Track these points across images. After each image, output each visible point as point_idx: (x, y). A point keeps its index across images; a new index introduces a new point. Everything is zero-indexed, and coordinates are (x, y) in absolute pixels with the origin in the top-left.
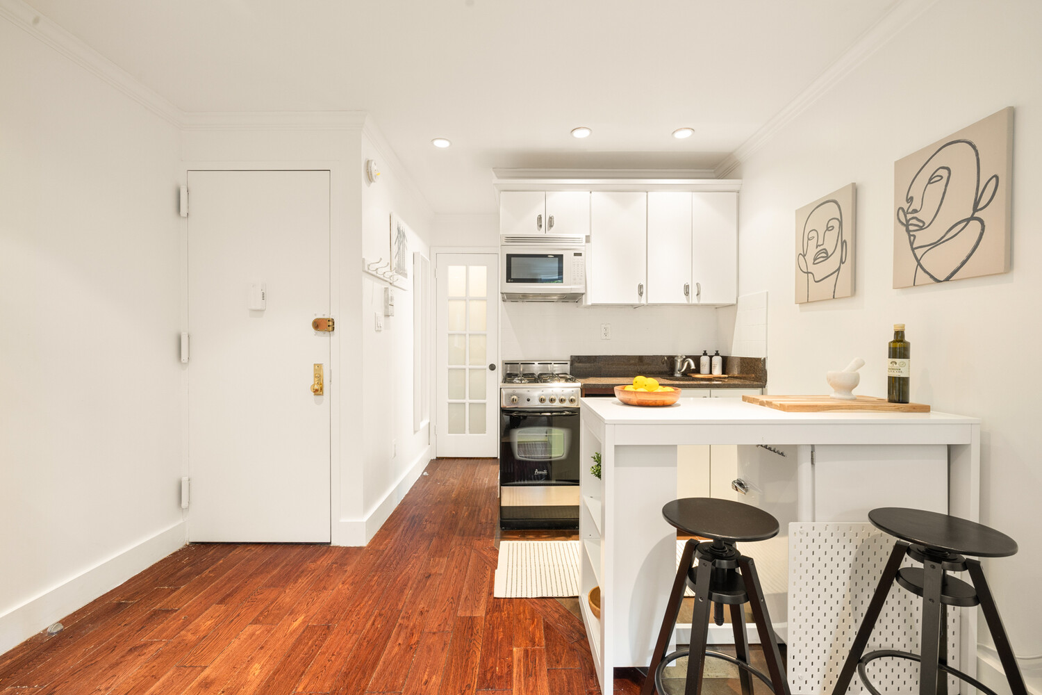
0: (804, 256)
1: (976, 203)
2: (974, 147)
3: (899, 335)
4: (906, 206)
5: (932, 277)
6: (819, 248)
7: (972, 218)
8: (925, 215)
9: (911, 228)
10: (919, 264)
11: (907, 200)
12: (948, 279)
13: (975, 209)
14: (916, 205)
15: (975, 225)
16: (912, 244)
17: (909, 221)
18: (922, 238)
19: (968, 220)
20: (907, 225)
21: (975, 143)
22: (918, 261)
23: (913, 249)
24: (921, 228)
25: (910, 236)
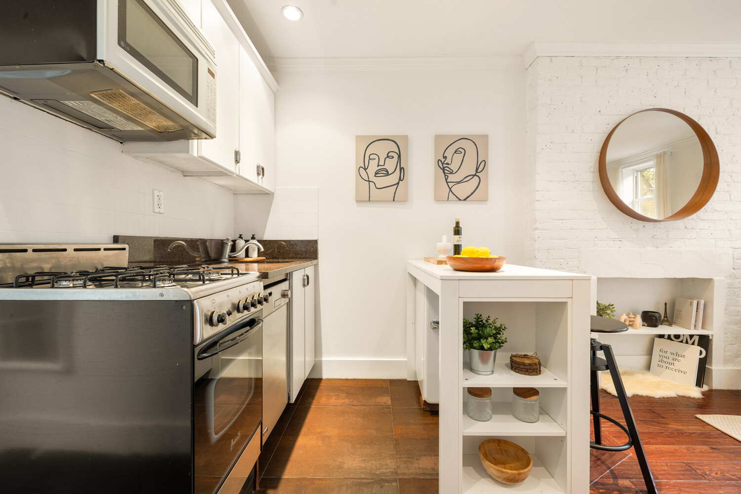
0: (365, 169)
1: (477, 169)
2: (476, 145)
3: (458, 223)
4: (443, 160)
5: (457, 197)
6: (380, 167)
7: (475, 175)
8: (454, 167)
9: (446, 171)
10: (450, 190)
11: (443, 157)
12: (465, 200)
13: (477, 172)
14: (448, 161)
15: (476, 179)
16: (446, 180)
17: (444, 167)
18: (451, 178)
19: (474, 176)
20: (443, 169)
21: (476, 143)
22: (450, 189)
23: (447, 183)
24: (451, 173)
25: (445, 175)
